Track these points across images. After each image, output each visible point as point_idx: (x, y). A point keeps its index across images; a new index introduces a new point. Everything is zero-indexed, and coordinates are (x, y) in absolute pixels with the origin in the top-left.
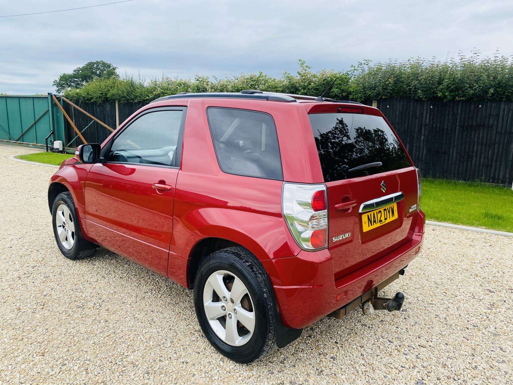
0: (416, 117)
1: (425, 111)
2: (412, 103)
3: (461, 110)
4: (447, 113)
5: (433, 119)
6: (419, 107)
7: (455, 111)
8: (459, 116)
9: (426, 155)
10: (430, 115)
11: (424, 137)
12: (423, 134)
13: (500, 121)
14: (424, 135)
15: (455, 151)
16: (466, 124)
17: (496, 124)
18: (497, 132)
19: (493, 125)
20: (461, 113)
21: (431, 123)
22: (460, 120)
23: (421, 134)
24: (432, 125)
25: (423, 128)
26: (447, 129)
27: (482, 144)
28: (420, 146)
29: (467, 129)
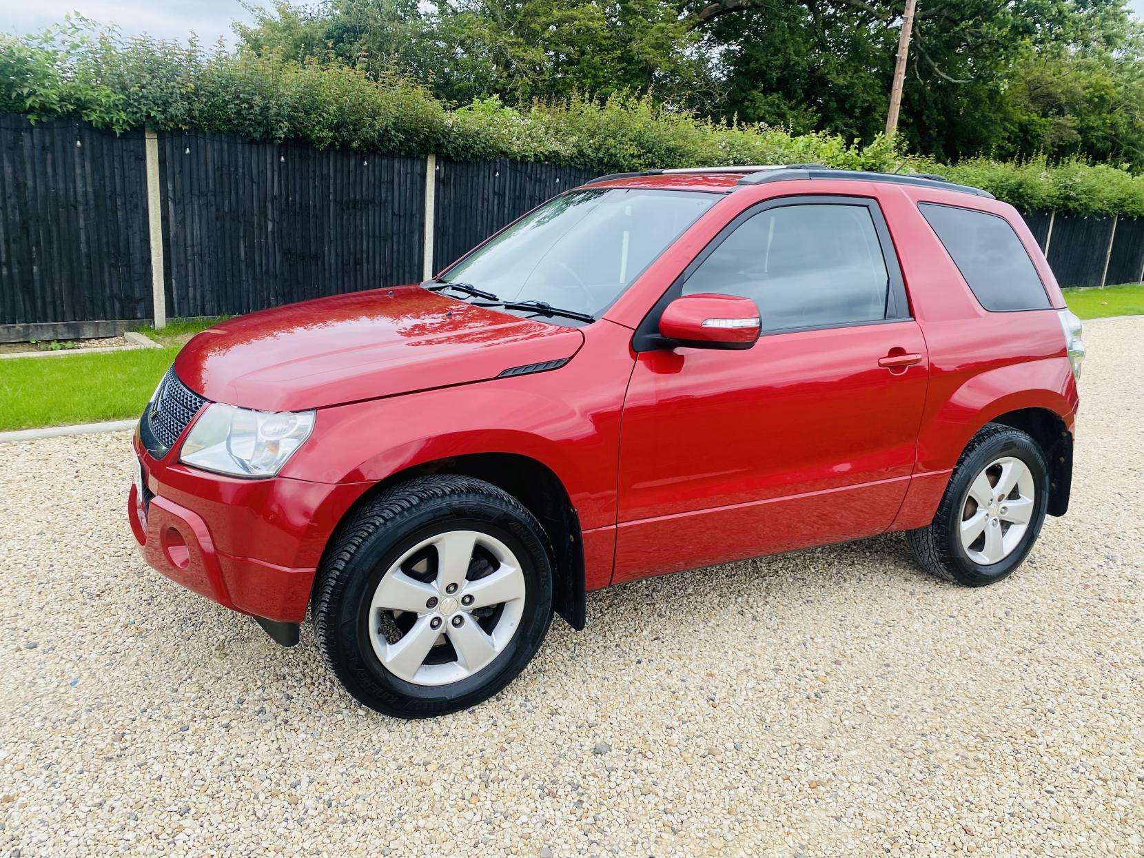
0: (251, 179)
1: (269, 166)
2: (240, 147)
3: (335, 171)
4: (311, 174)
5: (287, 186)
6: (255, 156)
7: (325, 172)
8: (331, 182)
9: (282, 262)
10: (280, 176)
11: (273, 226)
12: (270, 217)
13: (396, 193)
14: (273, 221)
15: (333, 252)
16: (345, 198)
17: (390, 198)
18: (393, 212)
19: (386, 200)
20: (335, 176)
21: (284, 193)
22: (335, 190)
23: (266, 217)
24: (287, 199)
25: (269, 205)
26: (315, 206)
27: (374, 236)
28: (267, 243)
29: (348, 208)
